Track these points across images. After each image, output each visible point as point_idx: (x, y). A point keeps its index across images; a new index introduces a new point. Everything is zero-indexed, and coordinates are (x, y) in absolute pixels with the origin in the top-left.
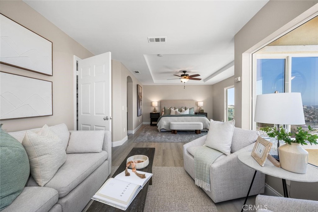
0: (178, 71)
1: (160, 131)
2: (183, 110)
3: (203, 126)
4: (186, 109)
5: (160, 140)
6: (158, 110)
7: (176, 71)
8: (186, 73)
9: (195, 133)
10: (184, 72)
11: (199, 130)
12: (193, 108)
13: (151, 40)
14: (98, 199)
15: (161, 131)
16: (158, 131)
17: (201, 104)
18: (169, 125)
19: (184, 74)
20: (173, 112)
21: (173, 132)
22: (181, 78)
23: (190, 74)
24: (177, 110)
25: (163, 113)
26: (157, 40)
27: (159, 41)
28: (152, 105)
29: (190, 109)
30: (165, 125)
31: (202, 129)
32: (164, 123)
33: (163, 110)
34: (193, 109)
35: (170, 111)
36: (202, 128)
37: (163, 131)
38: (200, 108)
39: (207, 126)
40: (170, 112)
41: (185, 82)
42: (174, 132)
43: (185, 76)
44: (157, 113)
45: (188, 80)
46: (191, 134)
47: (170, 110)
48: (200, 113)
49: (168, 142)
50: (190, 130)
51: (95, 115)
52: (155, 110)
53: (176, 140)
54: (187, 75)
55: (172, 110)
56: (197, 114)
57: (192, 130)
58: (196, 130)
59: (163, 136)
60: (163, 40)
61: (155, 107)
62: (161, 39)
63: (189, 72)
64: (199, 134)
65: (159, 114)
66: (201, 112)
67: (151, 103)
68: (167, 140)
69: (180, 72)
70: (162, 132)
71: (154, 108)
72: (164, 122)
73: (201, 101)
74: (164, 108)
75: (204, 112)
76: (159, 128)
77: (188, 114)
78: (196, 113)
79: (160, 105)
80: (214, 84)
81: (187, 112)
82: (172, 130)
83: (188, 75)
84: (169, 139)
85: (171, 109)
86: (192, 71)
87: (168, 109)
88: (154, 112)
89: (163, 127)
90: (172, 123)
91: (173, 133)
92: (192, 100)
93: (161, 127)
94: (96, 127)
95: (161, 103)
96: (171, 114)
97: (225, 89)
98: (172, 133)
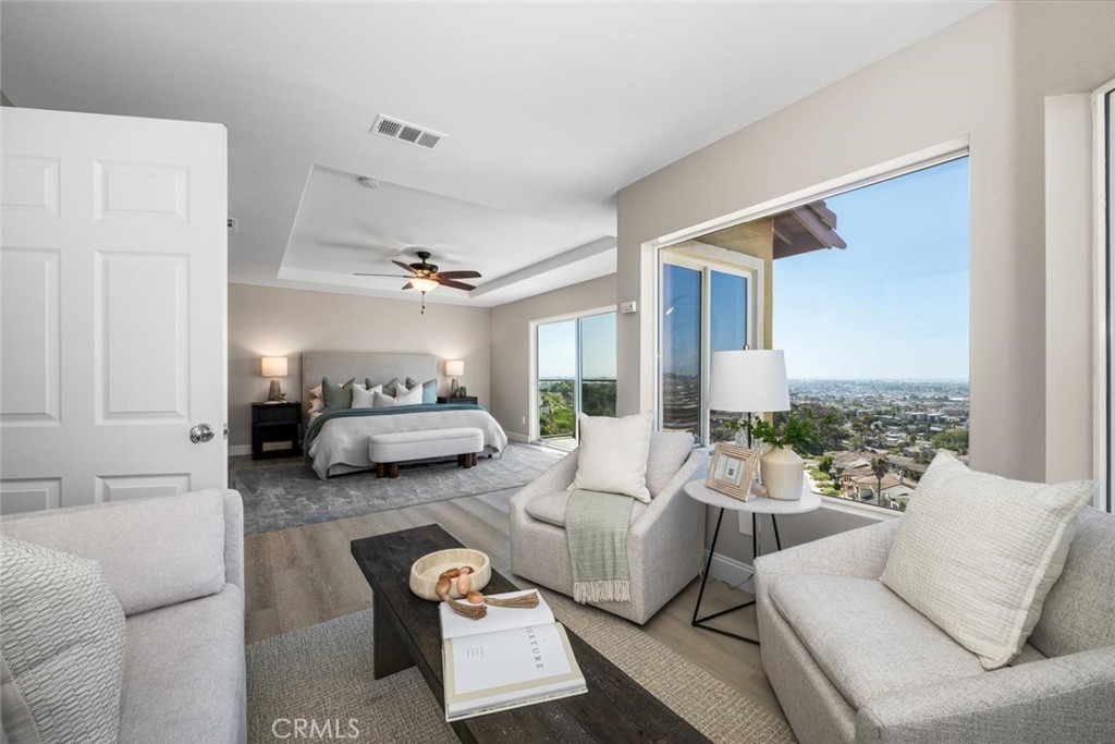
0: (401, 249)
1: (323, 475)
2: (402, 388)
3: (485, 439)
4: (409, 385)
5: (349, 507)
6: (289, 393)
7: (393, 247)
8: (427, 261)
9: (460, 465)
10: (423, 255)
11: (474, 454)
12: (435, 381)
13: (388, 128)
14: (474, 709)
15: (331, 473)
16: (314, 475)
17: (457, 368)
18: (367, 445)
19: (422, 263)
20: (363, 398)
21: (382, 471)
22: (409, 273)
23: (443, 268)
24: (379, 389)
25: (317, 404)
26: (410, 134)
27: (413, 141)
28: (258, 373)
29: (424, 386)
30: (345, 450)
31: (482, 449)
32: (343, 441)
33: (318, 390)
34: (433, 385)
35: (351, 394)
36: (480, 448)
37: (339, 471)
38: (453, 381)
39: (494, 438)
40: (352, 397)
41: (423, 292)
42: (388, 471)
43: (426, 272)
44: (288, 404)
45: (437, 284)
46: (445, 469)
47: (351, 391)
48: (454, 398)
49: (386, 507)
50: (440, 458)
51: (99, 420)
52: (274, 391)
53: (412, 496)
54: (432, 268)
55: (359, 387)
56: (445, 403)
57: (446, 457)
58: (459, 456)
59: (353, 493)
60: (430, 141)
61: (276, 380)
62: (406, 129)
63: (438, 258)
64: (473, 468)
65: (297, 406)
66: (458, 394)
67: (259, 360)
68: (377, 502)
69: (408, 252)
70: (334, 476)
71: (272, 383)
72: (339, 440)
73: (456, 360)
74: (324, 384)
75: (468, 394)
76: (318, 464)
77: (420, 402)
78: (441, 400)
79: (296, 372)
80: (493, 305)
81: (416, 397)
82: (379, 464)
83: (436, 267)
84: (385, 499)
85: (354, 384)
86: (450, 257)
87: (341, 385)
88: (270, 400)
89: (338, 458)
90: (378, 437)
91: (382, 474)
92: (427, 355)
93: (328, 458)
94: (107, 481)
95: (301, 362)
96: (356, 406)
97: (532, 325)
98: (379, 477)
